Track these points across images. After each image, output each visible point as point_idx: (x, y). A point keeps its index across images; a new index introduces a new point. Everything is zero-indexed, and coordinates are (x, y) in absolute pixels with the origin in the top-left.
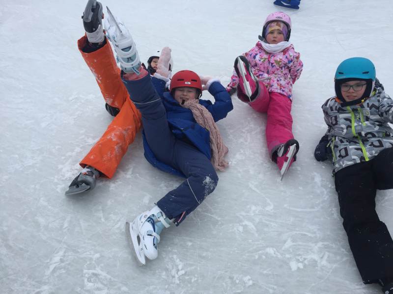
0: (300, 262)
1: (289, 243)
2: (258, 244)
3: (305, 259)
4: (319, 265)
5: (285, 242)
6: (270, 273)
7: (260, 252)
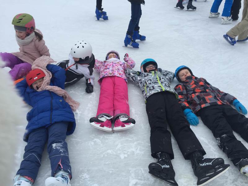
0: (126, 154)
1: (119, 146)
2: (103, 149)
3: (128, 152)
4: (135, 153)
5: (117, 145)
6: (110, 163)
7: (104, 153)
